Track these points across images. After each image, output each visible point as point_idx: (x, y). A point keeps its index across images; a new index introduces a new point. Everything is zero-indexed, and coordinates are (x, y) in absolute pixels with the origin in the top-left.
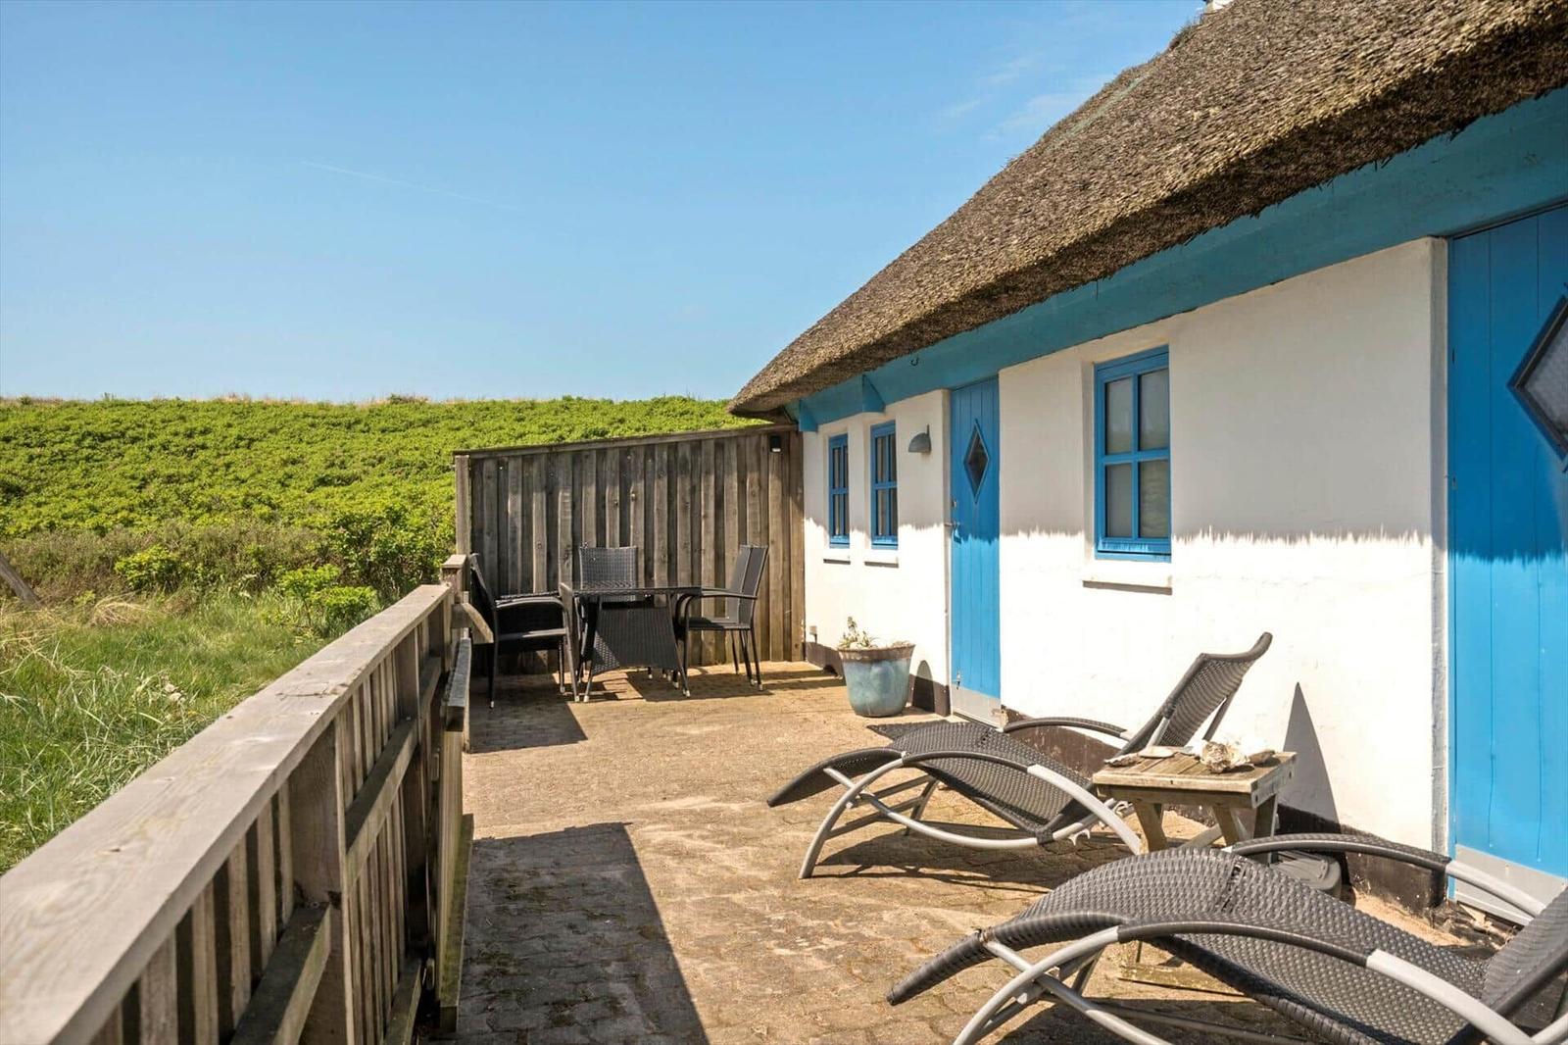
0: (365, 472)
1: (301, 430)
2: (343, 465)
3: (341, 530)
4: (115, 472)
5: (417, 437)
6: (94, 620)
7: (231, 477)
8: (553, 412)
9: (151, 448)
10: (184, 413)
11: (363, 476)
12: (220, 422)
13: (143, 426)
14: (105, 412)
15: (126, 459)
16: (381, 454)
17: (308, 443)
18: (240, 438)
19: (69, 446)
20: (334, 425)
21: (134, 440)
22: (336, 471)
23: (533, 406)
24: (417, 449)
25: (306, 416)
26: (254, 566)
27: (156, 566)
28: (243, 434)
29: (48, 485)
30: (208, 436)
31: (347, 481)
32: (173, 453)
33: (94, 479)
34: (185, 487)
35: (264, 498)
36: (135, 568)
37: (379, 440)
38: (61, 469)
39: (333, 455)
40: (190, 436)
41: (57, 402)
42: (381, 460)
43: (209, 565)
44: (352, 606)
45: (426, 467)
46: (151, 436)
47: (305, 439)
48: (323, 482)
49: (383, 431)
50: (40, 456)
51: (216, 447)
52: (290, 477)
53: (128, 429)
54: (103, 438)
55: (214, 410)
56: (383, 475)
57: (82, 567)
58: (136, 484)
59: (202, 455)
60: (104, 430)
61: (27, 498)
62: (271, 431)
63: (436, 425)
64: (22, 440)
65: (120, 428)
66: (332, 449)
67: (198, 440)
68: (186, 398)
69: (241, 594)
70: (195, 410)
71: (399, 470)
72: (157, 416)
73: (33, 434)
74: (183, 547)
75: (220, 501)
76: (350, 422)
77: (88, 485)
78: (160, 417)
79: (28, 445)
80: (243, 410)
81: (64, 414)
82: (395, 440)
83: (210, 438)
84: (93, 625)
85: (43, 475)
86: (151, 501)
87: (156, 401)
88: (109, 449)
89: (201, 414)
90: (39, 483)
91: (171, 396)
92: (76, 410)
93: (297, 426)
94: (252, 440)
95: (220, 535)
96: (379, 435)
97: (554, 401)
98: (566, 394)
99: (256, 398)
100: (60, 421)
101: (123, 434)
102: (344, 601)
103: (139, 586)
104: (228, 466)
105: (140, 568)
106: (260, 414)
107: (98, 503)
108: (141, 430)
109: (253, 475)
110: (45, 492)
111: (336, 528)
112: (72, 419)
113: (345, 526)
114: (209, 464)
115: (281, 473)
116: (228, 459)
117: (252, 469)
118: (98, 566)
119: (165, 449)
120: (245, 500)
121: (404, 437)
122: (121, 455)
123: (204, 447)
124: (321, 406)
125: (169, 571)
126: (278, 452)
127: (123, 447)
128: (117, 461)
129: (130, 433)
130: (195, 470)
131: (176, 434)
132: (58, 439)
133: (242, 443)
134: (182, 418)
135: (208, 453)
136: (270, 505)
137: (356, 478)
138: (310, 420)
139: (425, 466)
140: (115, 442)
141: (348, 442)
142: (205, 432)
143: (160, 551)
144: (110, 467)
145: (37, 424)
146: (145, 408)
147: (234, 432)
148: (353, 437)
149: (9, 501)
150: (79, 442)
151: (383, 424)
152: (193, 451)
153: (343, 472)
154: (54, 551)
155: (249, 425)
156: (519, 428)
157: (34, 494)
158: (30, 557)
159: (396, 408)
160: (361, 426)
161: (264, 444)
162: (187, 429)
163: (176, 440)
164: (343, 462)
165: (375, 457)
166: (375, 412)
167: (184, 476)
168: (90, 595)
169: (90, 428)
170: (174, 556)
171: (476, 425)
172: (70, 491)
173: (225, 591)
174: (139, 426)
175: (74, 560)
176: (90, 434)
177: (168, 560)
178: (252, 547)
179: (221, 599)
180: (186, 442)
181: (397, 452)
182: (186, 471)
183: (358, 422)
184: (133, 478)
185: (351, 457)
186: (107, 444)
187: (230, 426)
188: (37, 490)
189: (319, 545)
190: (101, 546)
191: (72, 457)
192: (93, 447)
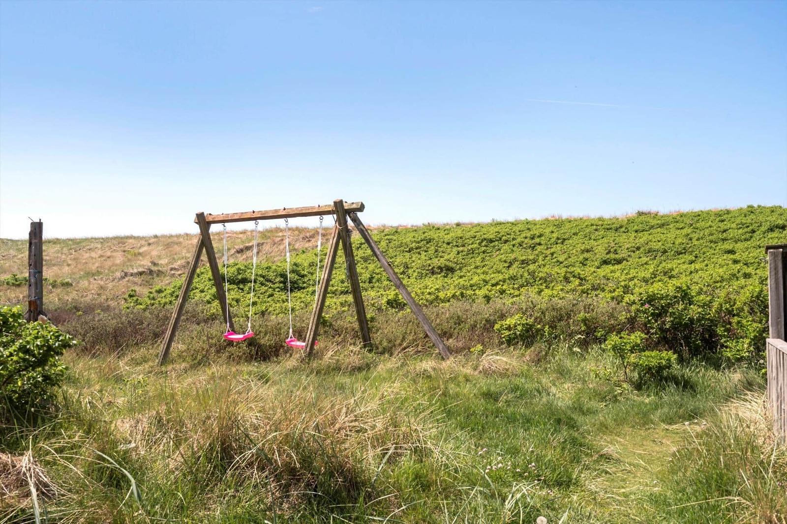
0: (629, 256)
1: (590, 233)
2: (616, 252)
3: (647, 306)
4: (496, 260)
5: (658, 234)
6: (481, 368)
7: (555, 260)
8: (743, 215)
9: (514, 246)
10: (529, 227)
11: (629, 259)
12: (548, 231)
13: (510, 234)
14: (492, 228)
15: (502, 252)
16: (638, 245)
17: (594, 240)
18: (558, 239)
19: (475, 246)
20: (608, 229)
21: (506, 242)
22: (612, 256)
23: (728, 212)
24: (659, 241)
25: (592, 225)
26: (583, 329)
27: (520, 328)
28: (559, 236)
29: (465, 266)
30: (543, 238)
31: (619, 262)
32: (524, 248)
33: (486, 263)
34: (532, 267)
35: (576, 274)
36: (507, 329)
37: (635, 237)
38: (472, 258)
39: (609, 246)
40: (533, 238)
41: (471, 224)
42: (638, 248)
43: (553, 327)
44: (660, 367)
45: (667, 252)
46: (514, 239)
47: (593, 238)
48: (606, 262)
49: (636, 231)
50: (462, 251)
51: (546, 244)
52: (587, 260)
53: (503, 236)
54: (491, 241)
55: (544, 224)
56: (640, 258)
57: (476, 326)
58: (506, 265)
59: (539, 248)
60: (491, 237)
61: (456, 273)
62: (574, 234)
63: (668, 227)
64: (455, 244)
65: (499, 236)
66: (609, 243)
67: (537, 240)
68: (530, 219)
69: (575, 349)
70: (535, 224)
71: (650, 254)
72: (516, 229)
73: (460, 241)
74: (536, 315)
75: (551, 276)
76: (616, 227)
77: (484, 266)
78: (518, 229)
79: (457, 246)
80: (559, 224)
81: (474, 230)
82: (644, 237)
83: (543, 240)
84: (480, 372)
85: (463, 261)
86: (515, 276)
87: (516, 221)
88: (494, 246)
89: (538, 226)
90: (461, 265)
91: (523, 218)
92: (479, 228)
93: (588, 231)
94: (564, 240)
95: (559, 306)
96: (634, 234)
97: (741, 209)
98: (750, 204)
99: (565, 216)
100: (472, 233)
101: (500, 239)
102: (654, 363)
103: (510, 342)
104: (552, 254)
105: (509, 328)
106: (568, 225)
107: (488, 278)
108: (509, 236)
109: (566, 259)
110: (464, 270)
111: (642, 305)
112: (477, 232)
113: (649, 302)
114: (543, 253)
115: (581, 257)
116: (552, 250)
117: (566, 256)
118: (485, 325)
119: (521, 246)
120: (565, 275)
121: (649, 234)
122: (499, 250)
123: (540, 244)
124: (600, 219)
125: (527, 331)
126: (579, 245)
127: (500, 245)
128: (497, 253)
129: (504, 238)
130: (535, 256)
131: (526, 238)
132: (470, 243)
133: (560, 241)
134: (529, 229)
135: (542, 247)
136: (579, 278)
137: (624, 259)
138: (595, 227)
139: (665, 252)
140: (497, 243)
141: (617, 239)
142: (540, 236)
143: (522, 318)
144: (494, 256)
145: (462, 235)
146: (510, 225)
147: (555, 235)
148: (619, 236)
149: (447, 275)
150: (480, 244)
151: (636, 228)
152: (535, 246)
153: (617, 256)
154: (460, 314)
155: (562, 231)
156: (723, 226)
157: (459, 271)
158: (447, 319)
159: (642, 218)
160: (623, 229)
161: (571, 241)
162: (531, 235)
163: (526, 241)
164: (615, 250)
165: (634, 247)
166: (630, 221)
167: (530, 260)
168: (479, 347)
169: (485, 236)
170: (531, 321)
171: (694, 225)
172: (475, 270)
173: (564, 347)
174: (508, 234)
175: (471, 321)
176: (485, 240)
177: (527, 324)
178: (582, 315)
179: (561, 353)
180: (531, 242)
181: (647, 244)
182: (531, 257)
183: (621, 227)
184: (505, 262)
185: (620, 247)
186: (492, 244)
187: (552, 232)
188: (460, 269)
189: (629, 316)
190: (487, 311)
191: (477, 252)
192: (486, 246)
